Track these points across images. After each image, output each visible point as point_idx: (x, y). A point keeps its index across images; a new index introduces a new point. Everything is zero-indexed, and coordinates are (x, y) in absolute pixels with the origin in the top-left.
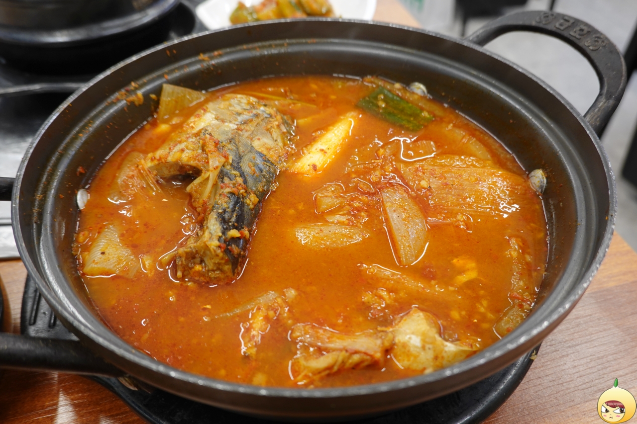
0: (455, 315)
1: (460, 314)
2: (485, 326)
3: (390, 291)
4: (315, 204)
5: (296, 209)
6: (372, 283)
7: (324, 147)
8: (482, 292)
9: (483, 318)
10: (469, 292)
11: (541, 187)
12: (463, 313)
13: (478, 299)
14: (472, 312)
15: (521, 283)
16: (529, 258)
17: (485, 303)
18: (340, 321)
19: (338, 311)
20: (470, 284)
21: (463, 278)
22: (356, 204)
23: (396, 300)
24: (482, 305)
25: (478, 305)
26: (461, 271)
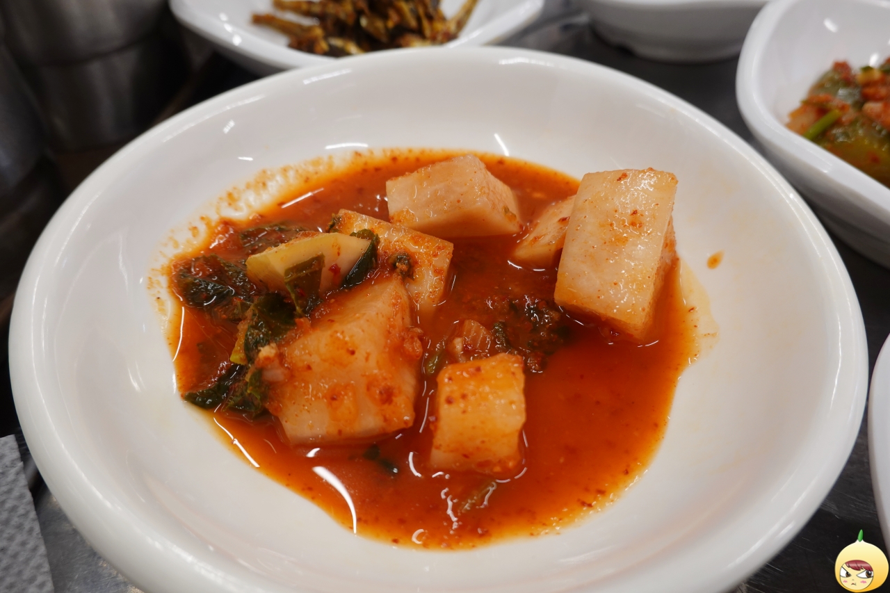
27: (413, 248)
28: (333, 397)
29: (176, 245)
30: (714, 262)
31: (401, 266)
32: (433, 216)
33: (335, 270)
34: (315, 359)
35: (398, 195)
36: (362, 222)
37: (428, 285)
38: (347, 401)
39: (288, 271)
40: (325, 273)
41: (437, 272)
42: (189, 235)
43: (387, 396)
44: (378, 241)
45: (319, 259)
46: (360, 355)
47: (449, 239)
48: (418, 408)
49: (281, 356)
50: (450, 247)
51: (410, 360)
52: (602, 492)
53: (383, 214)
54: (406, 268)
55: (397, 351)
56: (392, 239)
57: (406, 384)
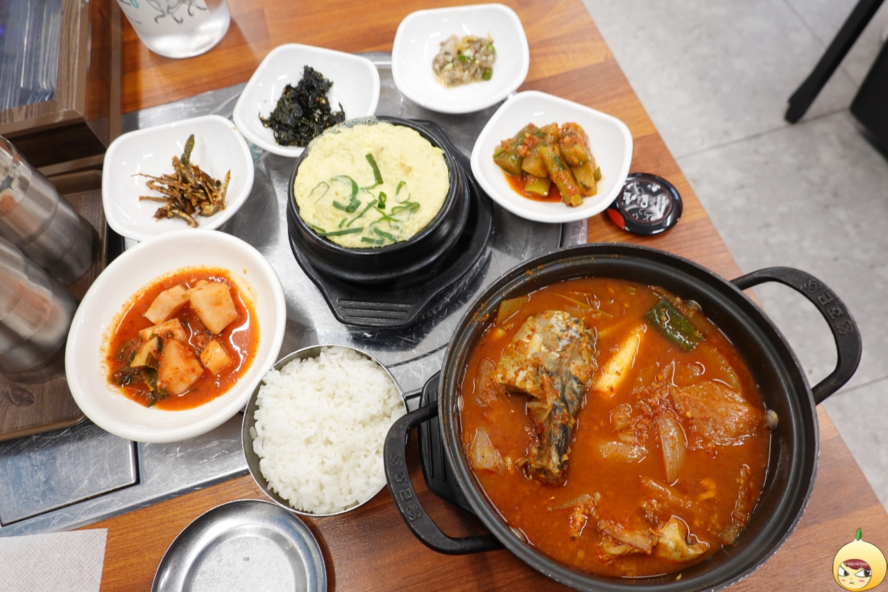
0: (697, 523)
1: (700, 523)
2: (714, 533)
3: (659, 501)
4: (613, 425)
5: (599, 426)
6: (648, 494)
7: (618, 369)
8: (715, 508)
9: (714, 528)
10: (707, 506)
11: (774, 427)
12: (702, 522)
13: (711, 513)
14: (707, 522)
15: (742, 507)
16: (751, 484)
17: (716, 516)
18: (627, 520)
19: (625, 512)
20: (709, 501)
21: (705, 496)
22: (640, 426)
23: (661, 509)
24: (714, 518)
25: (711, 517)
26: (704, 490)
27: (168, 328)
28: (182, 380)
29: (104, 375)
30: (245, 272)
31: (170, 336)
32: (165, 315)
33: (155, 351)
34: (171, 376)
35: (151, 315)
36: (148, 332)
37: (180, 334)
38: (186, 379)
39: (146, 363)
40: (154, 355)
41: (179, 329)
42: (103, 369)
43: (193, 370)
44: (157, 335)
45: (150, 353)
46: (180, 367)
47: (175, 317)
48: (203, 366)
49: (162, 382)
50: (177, 320)
51: (191, 357)
52: (255, 351)
53: (152, 324)
54: (170, 335)
55: (187, 358)
56: (159, 330)
57: (195, 363)
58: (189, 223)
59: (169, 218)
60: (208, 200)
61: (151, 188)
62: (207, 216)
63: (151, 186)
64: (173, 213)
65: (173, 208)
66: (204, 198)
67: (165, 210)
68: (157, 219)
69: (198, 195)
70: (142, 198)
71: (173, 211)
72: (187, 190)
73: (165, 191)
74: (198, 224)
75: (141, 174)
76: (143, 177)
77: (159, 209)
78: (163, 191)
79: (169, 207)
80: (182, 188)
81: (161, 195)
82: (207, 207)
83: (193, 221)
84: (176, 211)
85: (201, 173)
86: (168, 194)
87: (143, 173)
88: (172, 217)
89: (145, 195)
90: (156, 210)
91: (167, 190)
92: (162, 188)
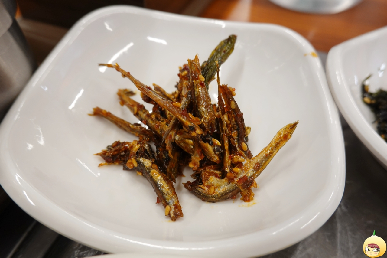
58: (162, 200)
59: (125, 169)
60: (220, 166)
61: (123, 103)
62: (205, 198)
63: (125, 98)
64: (139, 163)
65: (143, 153)
66: (216, 159)
67: (127, 150)
68: (104, 162)
69: (210, 148)
70: (98, 113)
71: (141, 160)
72: (193, 129)
73: (144, 116)
74: (181, 215)
75: (118, 68)
76: (120, 74)
77: (118, 143)
78: (141, 113)
79: (137, 147)
80: (184, 120)
81: (133, 120)
82: (213, 180)
83: (172, 201)
84: (147, 163)
85: (233, 106)
86: (146, 123)
87: (122, 67)
88: (134, 170)
89: (106, 108)
90: (111, 143)
91: (149, 116)
92: (141, 107)
